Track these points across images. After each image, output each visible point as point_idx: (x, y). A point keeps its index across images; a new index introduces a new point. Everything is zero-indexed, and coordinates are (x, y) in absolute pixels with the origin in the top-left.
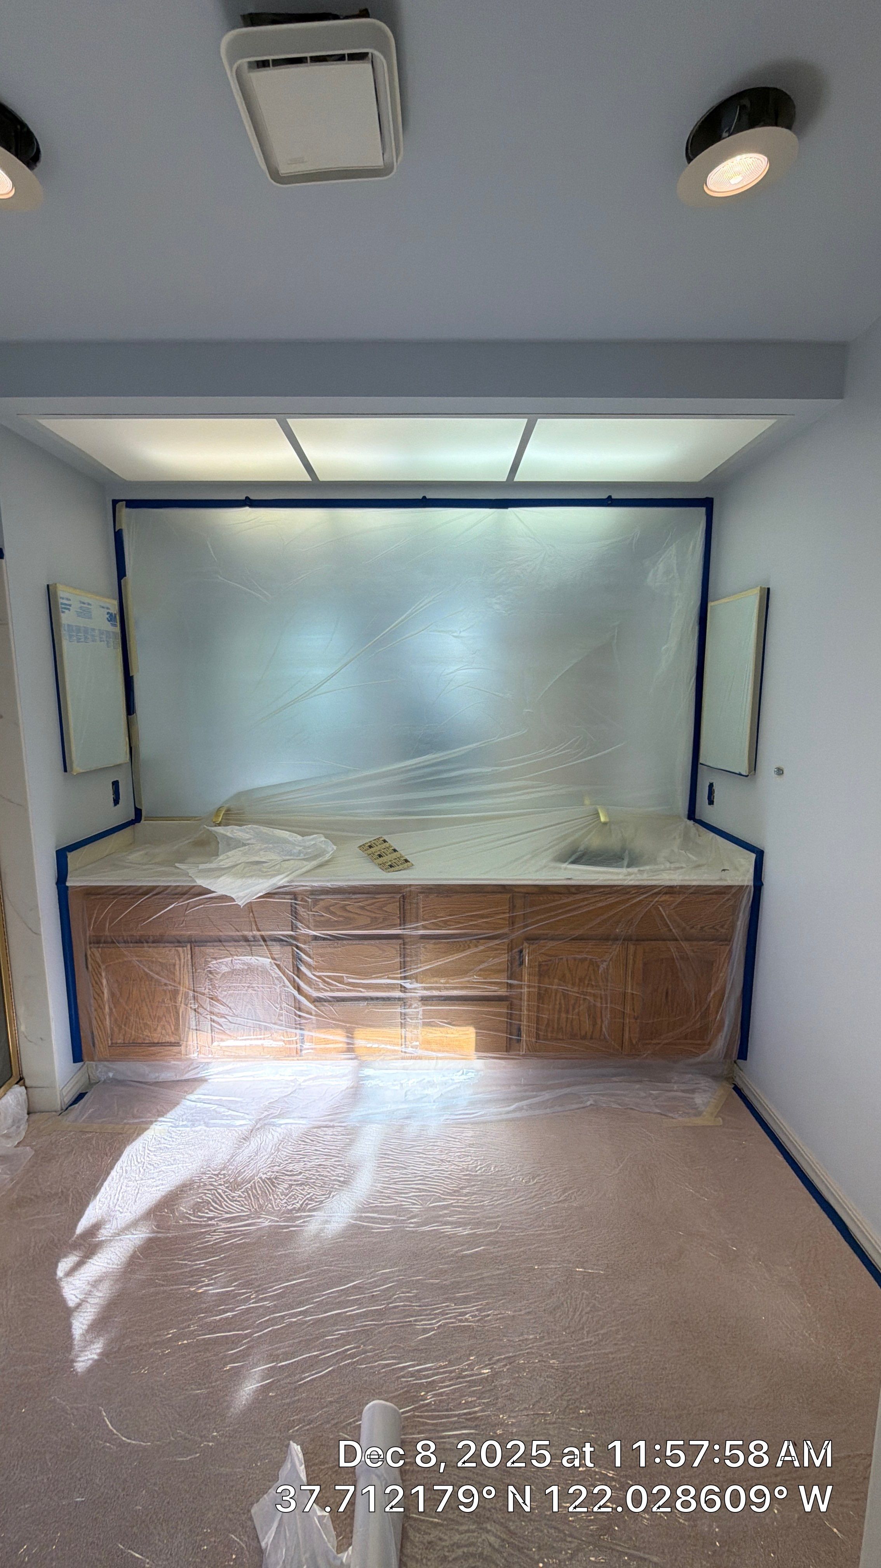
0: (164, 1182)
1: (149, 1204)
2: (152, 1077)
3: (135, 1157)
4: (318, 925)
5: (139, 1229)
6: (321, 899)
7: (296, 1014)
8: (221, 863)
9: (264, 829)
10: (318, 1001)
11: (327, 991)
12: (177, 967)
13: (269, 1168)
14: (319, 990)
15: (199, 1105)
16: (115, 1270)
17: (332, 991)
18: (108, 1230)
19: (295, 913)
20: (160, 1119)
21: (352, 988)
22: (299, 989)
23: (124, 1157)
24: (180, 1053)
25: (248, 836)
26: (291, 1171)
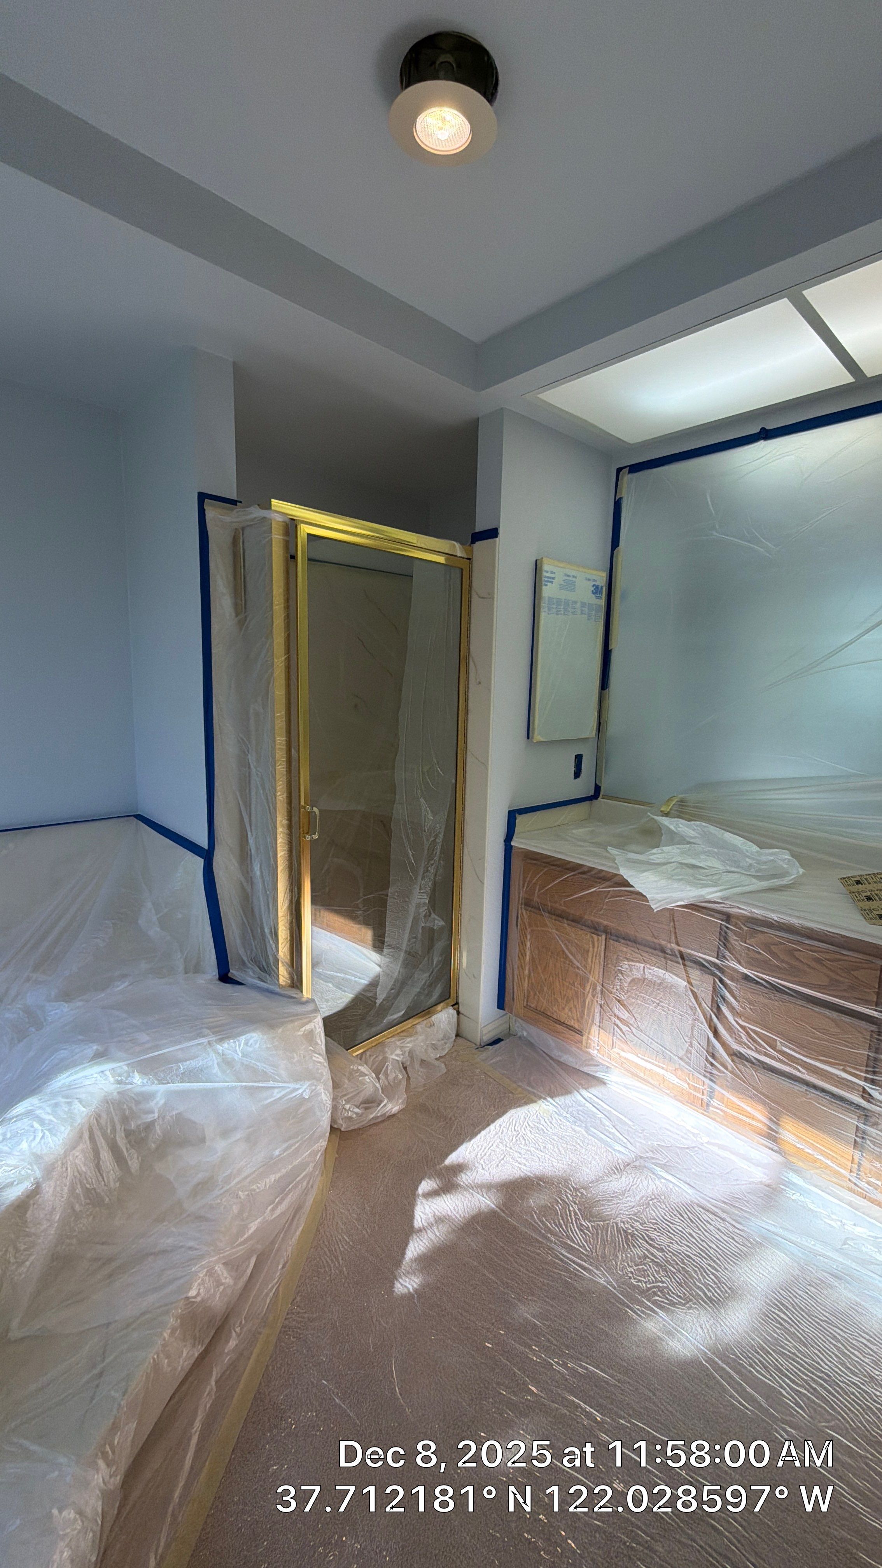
0: (527, 1164)
1: (507, 1176)
2: (555, 1053)
3: (514, 1123)
4: (752, 963)
5: (489, 1194)
6: (762, 932)
7: (707, 1060)
8: (652, 857)
9: (713, 829)
10: (737, 1056)
11: (752, 1049)
12: (590, 954)
13: (630, 1218)
14: (741, 1043)
15: (588, 1105)
16: (457, 1220)
17: (757, 1051)
18: (467, 1178)
19: (725, 940)
20: (549, 1099)
21: (786, 1060)
22: (716, 1033)
23: (506, 1117)
24: (581, 1042)
25: (692, 833)
26: (652, 1240)
